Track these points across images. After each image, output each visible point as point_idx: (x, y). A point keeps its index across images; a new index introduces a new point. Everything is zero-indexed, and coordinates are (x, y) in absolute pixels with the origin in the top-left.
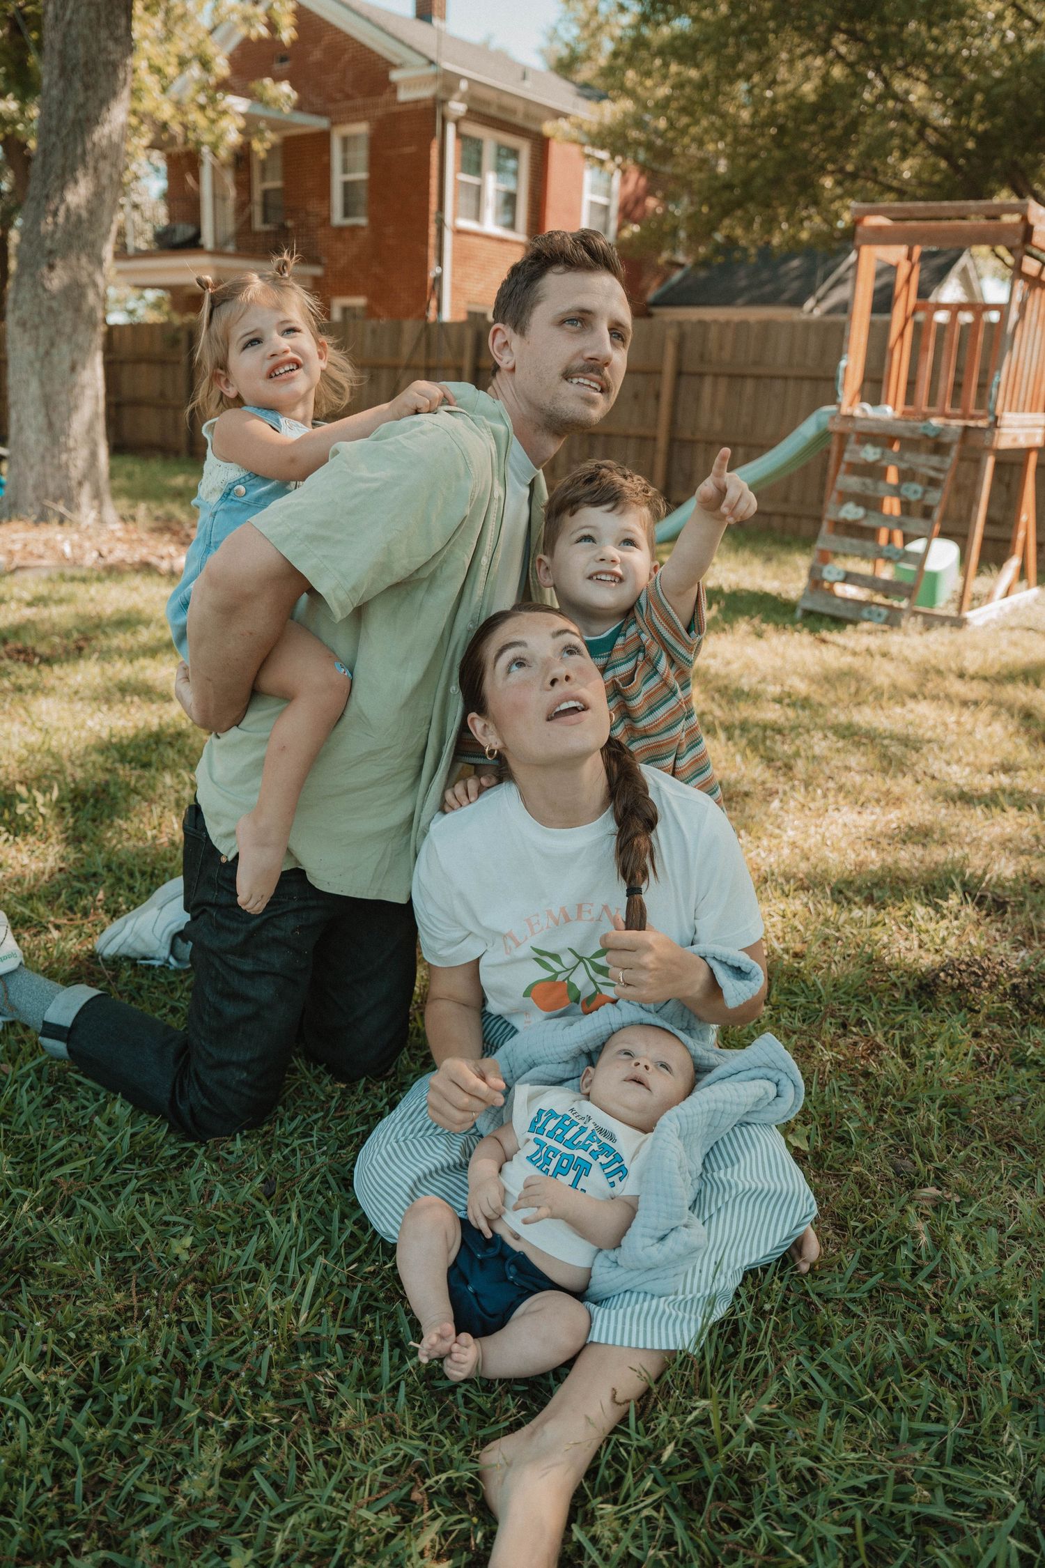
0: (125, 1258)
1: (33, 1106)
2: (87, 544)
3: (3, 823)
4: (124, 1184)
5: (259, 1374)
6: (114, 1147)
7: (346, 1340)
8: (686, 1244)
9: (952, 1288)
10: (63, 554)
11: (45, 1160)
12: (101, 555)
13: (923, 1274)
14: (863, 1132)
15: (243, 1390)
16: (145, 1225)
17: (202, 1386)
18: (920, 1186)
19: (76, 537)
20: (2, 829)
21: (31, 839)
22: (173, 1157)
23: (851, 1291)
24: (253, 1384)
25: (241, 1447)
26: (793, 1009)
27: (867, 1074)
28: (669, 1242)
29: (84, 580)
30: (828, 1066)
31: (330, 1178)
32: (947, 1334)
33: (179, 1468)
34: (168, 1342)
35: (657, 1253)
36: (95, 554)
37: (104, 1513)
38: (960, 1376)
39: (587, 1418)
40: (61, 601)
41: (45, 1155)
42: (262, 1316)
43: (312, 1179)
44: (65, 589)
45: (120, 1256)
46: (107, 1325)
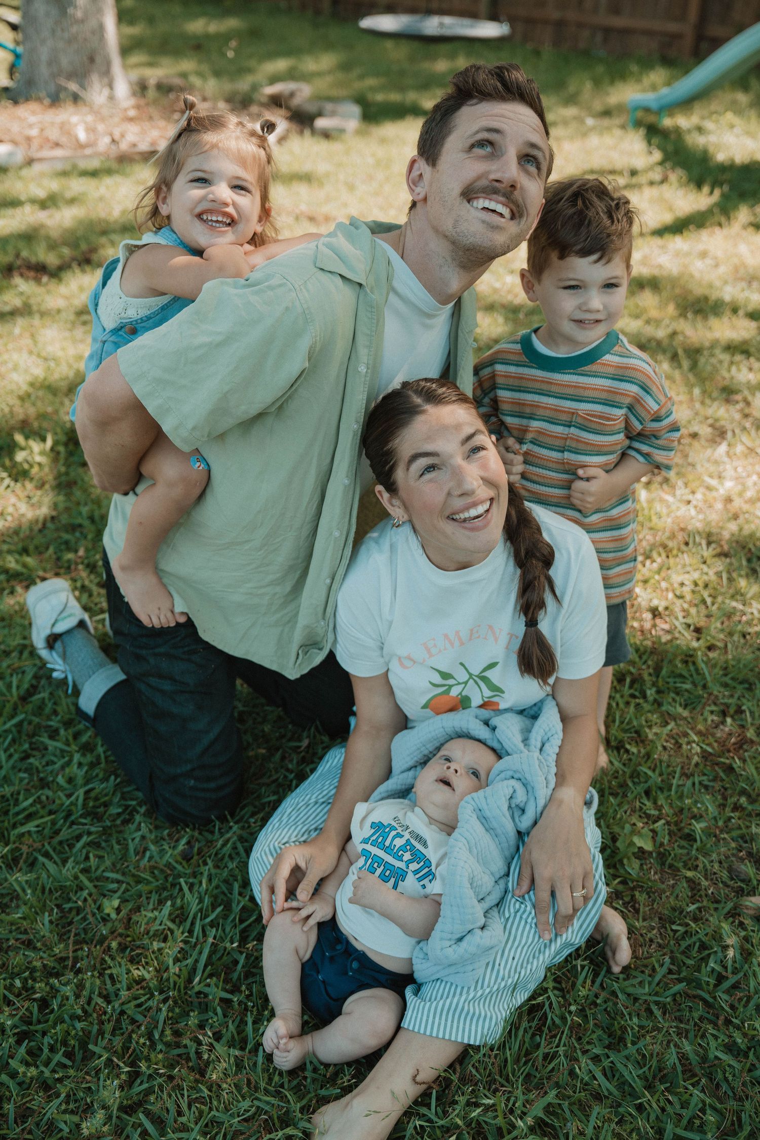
0: (71, 909)
1: (12, 762)
2: (101, 127)
3: (5, 469)
4: (78, 838)
5: (156, 1027)
6: (72, 804)
7: (226, 1002)
8: (478, 946)
9: (748, 1001)
10: (77, 140)
11: (18, 814)
12: (113, 141)
13: (726, 985)
14: (708, 832)
15: (142, 1041)
16: (86, 882)
17: (113, 1034)
18: (748, 894)
19: (90, 118)
20: (5, 475)
21: (29, 485)
22: (119, 814)
23: (657, 994)
24: (150, 1036)
25: (137, 1089)
26: (678, 694)
27: (730, 769)
28: (464, 944)
29: (94, 174)
30: (696, 759)
31: (239, 845)
32: (731, 1048)
33: (88, 1100)
34: (92, 992)
35: (453, 953)
36: (107, 140)
37: (30, 1132)
38: (732, 1089)
39: (393, 1093)
40: (72, 201)
41: (17, 809)
42: (165, 975)
43: (224, 845)
44: (77, 186)
45: (67, 906)
46: (50, 973)
